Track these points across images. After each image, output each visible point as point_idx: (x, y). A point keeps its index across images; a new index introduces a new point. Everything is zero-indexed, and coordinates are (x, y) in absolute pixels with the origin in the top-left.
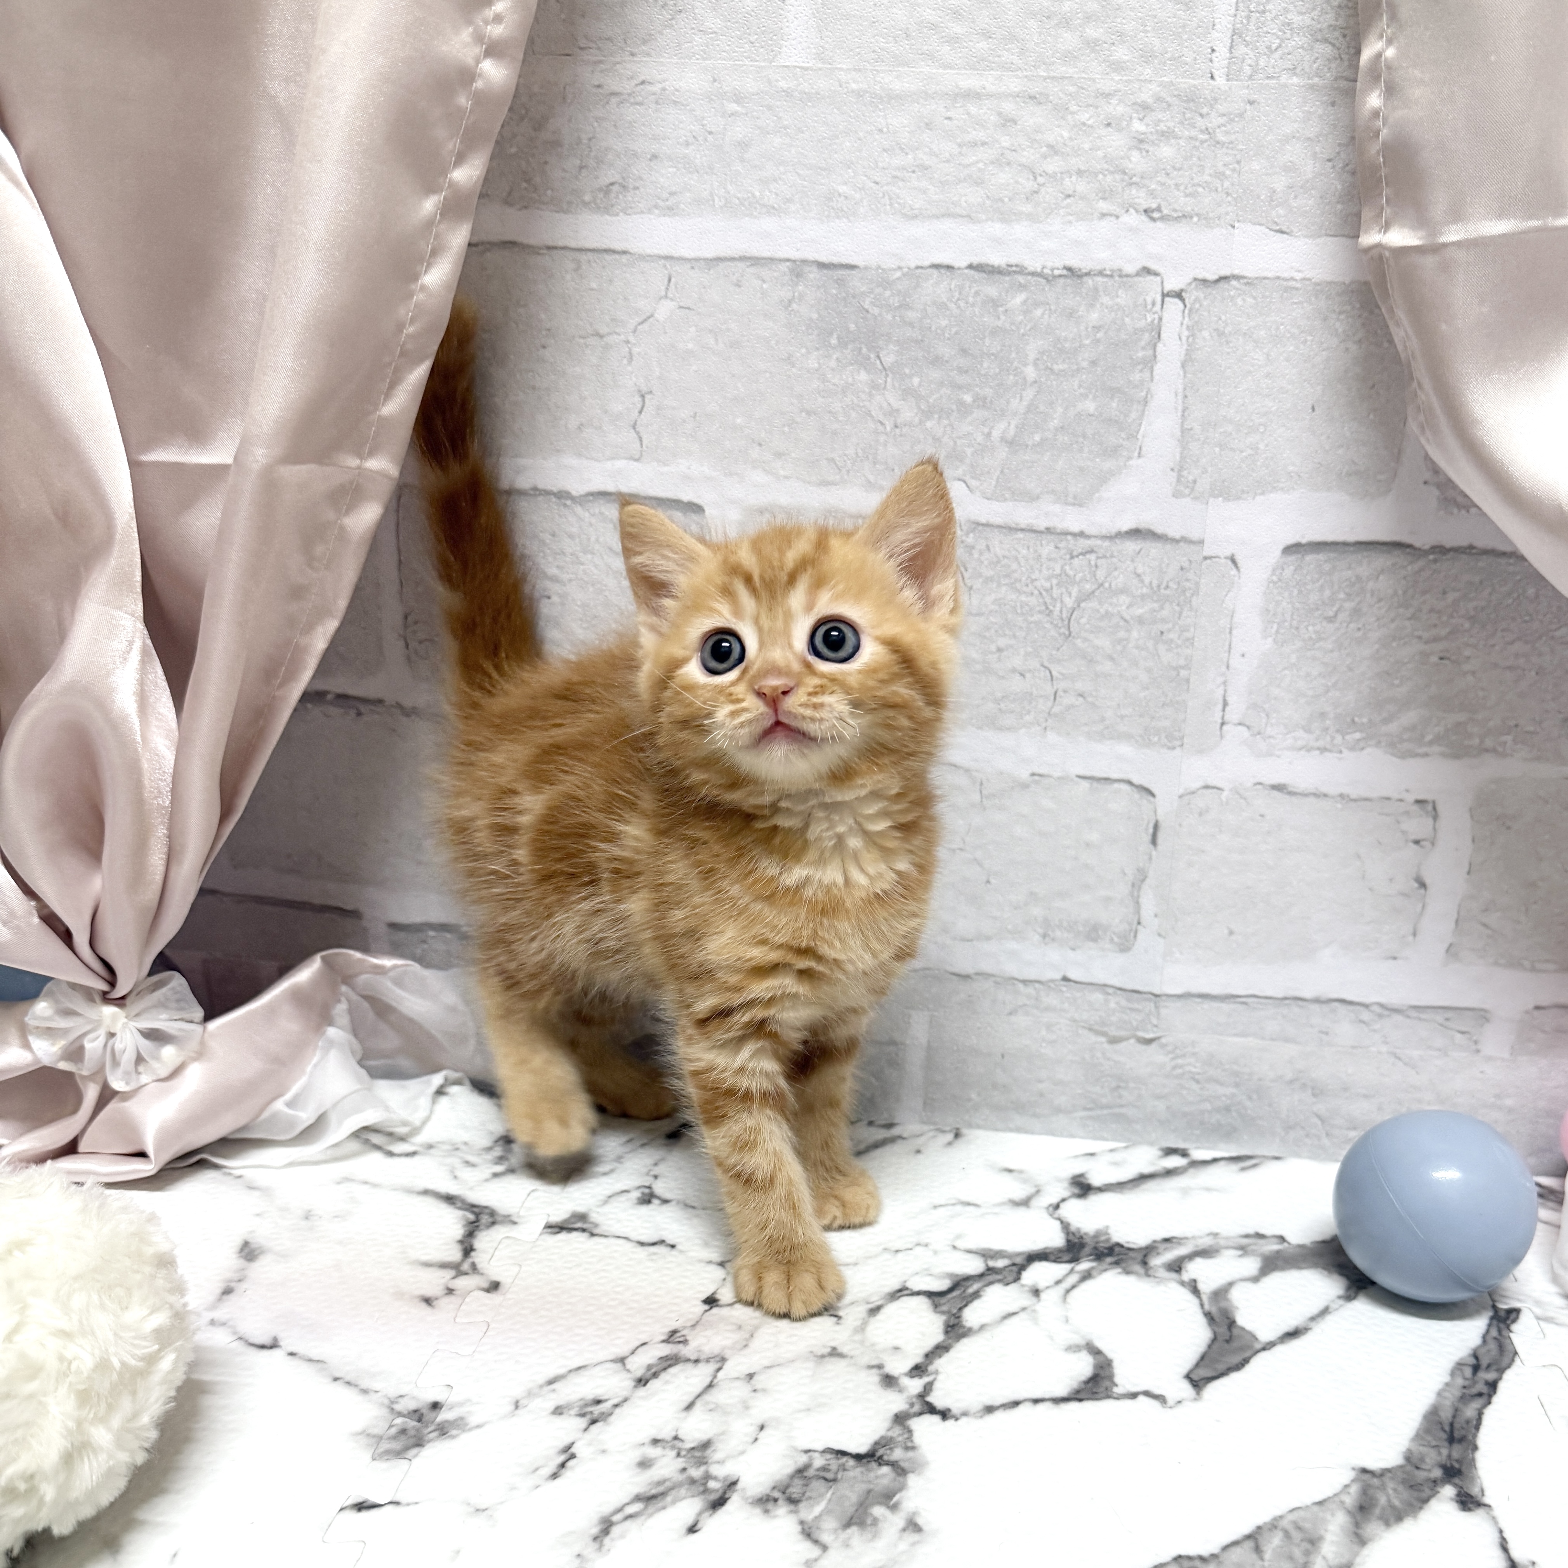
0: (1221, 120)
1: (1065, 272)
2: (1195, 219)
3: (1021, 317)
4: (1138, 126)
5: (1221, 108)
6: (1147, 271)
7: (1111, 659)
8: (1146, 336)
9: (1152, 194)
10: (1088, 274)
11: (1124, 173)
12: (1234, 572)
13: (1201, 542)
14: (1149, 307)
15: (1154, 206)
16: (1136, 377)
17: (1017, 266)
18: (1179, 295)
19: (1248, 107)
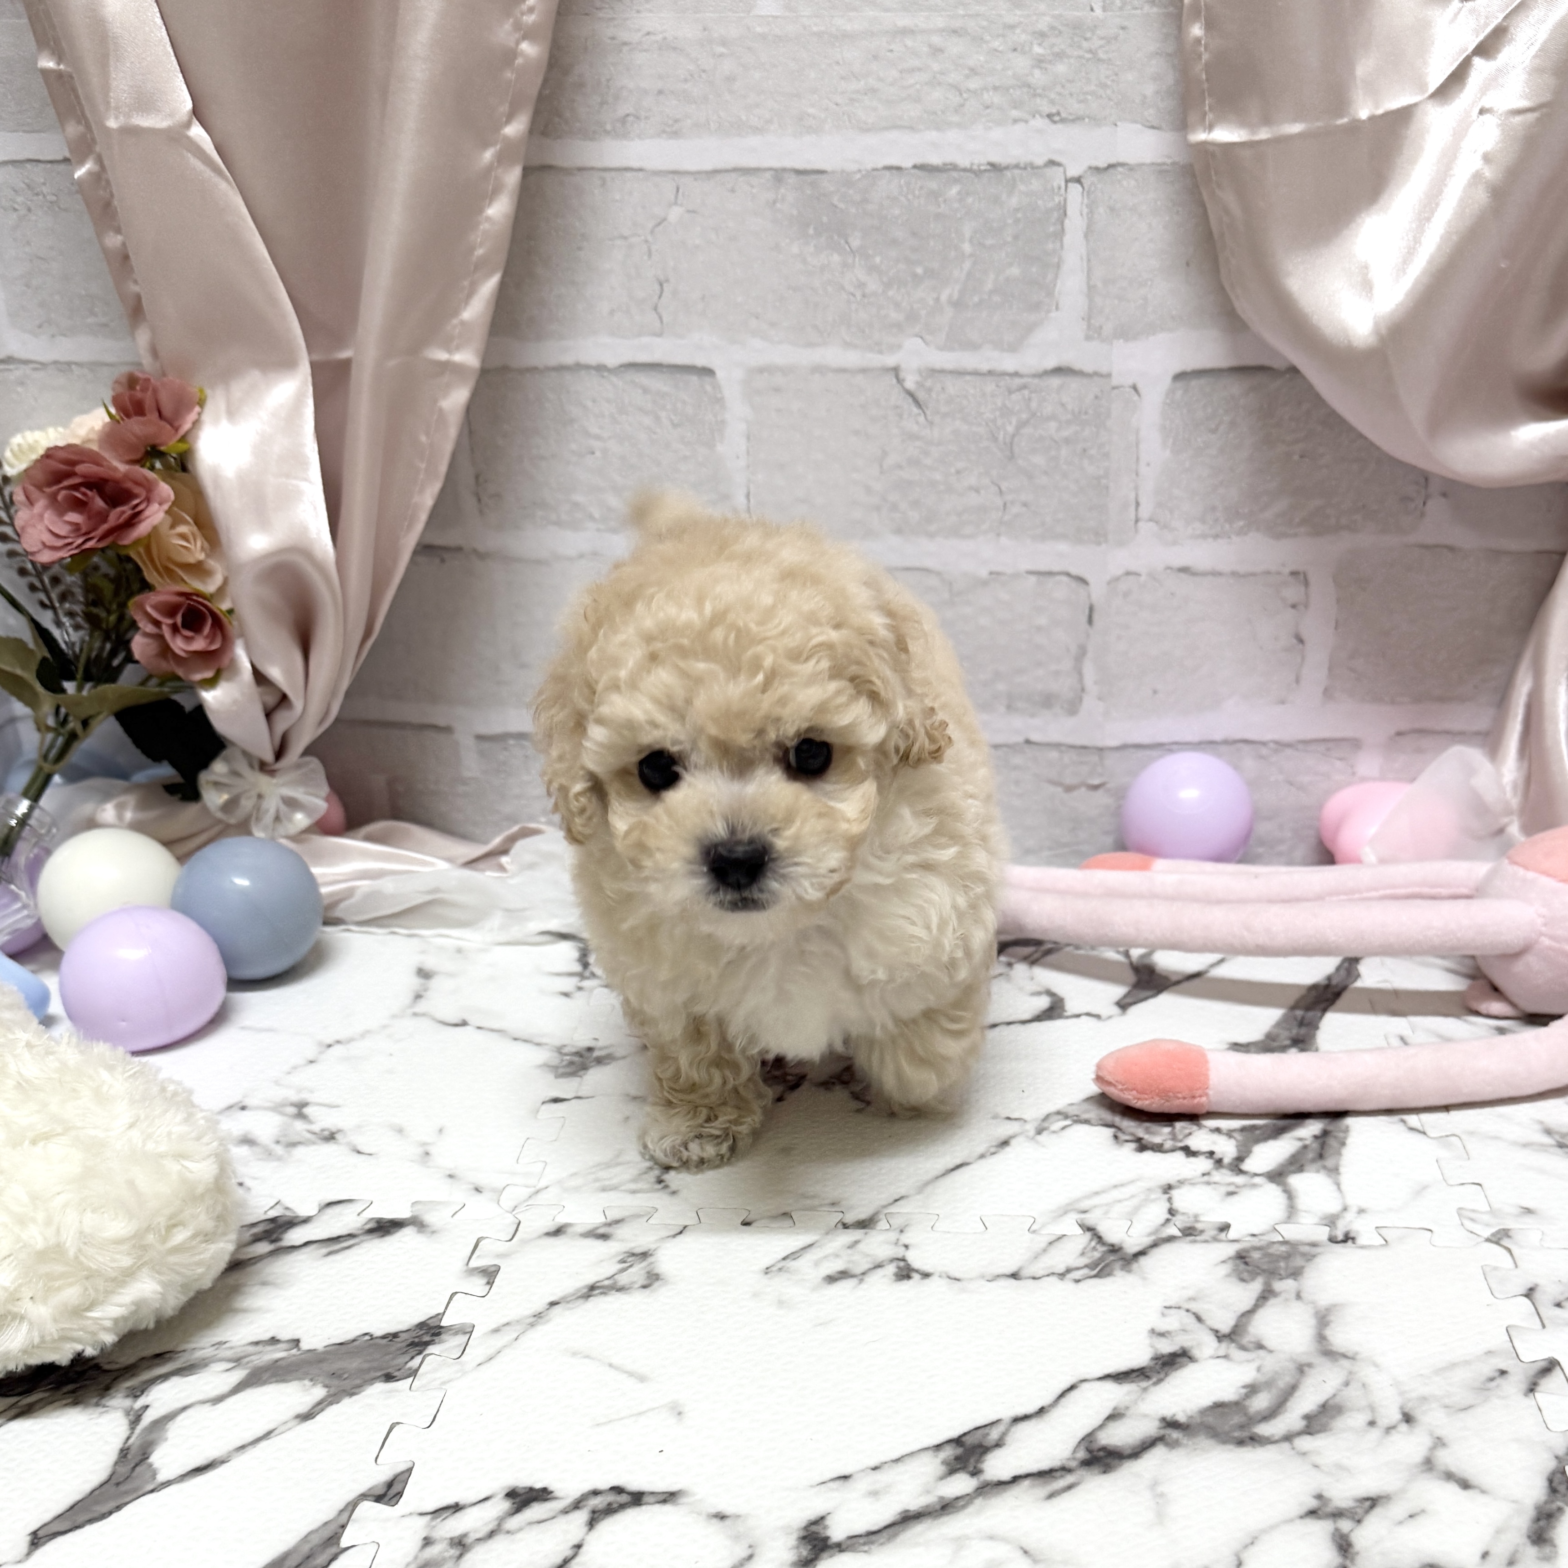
0: (1102, 42)
1: (988, 167)
2: (1087, 120)
3: (956, 205)
4: (1037, 50)
5: (1099, 32)
6: (1052, 163)
7: (1046, 473)
8: (1055, 215)
9: (1052, 102)
10: (1007, 168)
11: (1029, 86)
12: (1136, 398)
13: (1109, 376)
14: (1056, 191)
15: (1054, 111)
16: (1050, 246)
17: (951, 164)
18: (1078, 180)
19: (1121, 32)
